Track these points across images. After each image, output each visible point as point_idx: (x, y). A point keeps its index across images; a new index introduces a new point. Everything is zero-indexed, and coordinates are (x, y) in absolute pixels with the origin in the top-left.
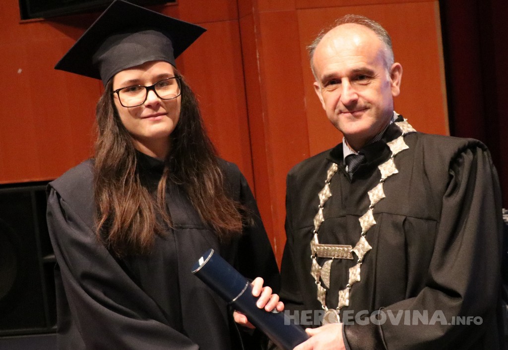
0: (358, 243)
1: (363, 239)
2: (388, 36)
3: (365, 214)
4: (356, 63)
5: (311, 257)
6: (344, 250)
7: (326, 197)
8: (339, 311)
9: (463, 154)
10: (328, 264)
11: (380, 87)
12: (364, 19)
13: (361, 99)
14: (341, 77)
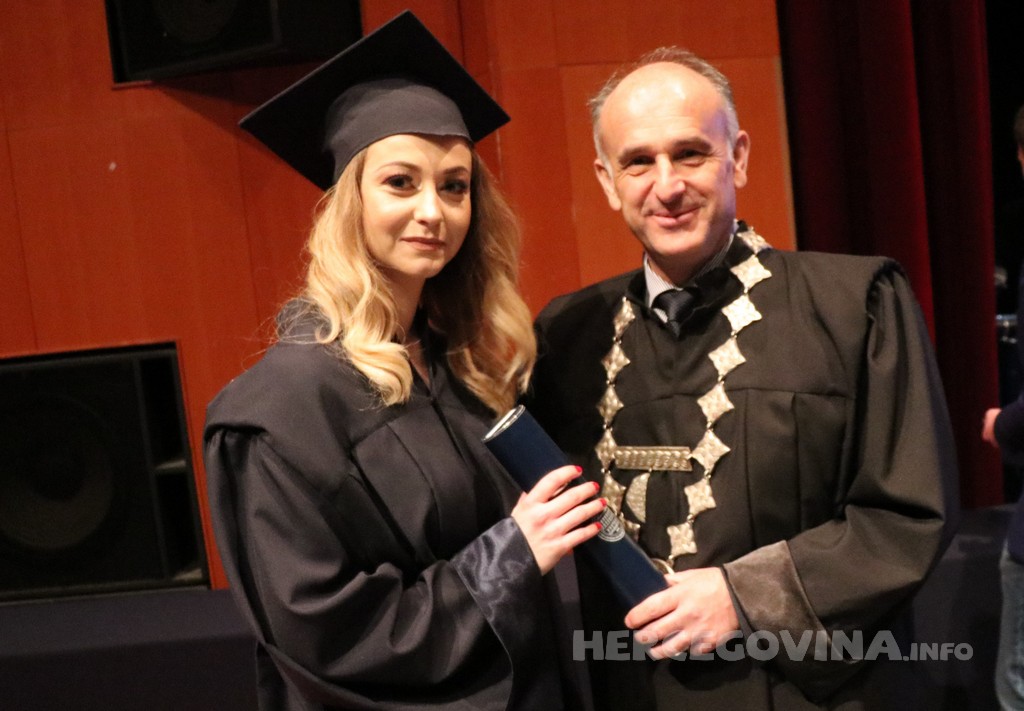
0: (701, 443)
1: (710, 436)
2: (731, 85)
3: (711, 393)
4: (682, 129)
5: (603, 471)
6: (673, 456)
7: (618, 365)
8: (672, 562)
9: (880, 284)
10: (641, 483)
11: (720, 170)
12: (688, 56)
13: (689, 190)
14: (656, 153)
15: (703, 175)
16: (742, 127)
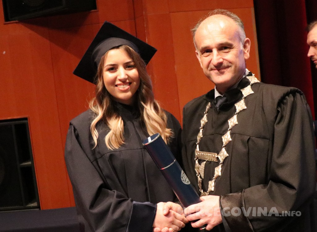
0: (221, 152)
1: (224, 150)
2: (241, 22)
3: (226, 134)
4: (222, 39)
5: (195, 159)
6: (212, 156)
7: (204, 122)
9: (287, 97)
10: (203, 164)
11: (237, 54)
12: (226, 12)
13: (225, 61)
14: (212, 48)
15: (230, 56)
16: (247, 37)
